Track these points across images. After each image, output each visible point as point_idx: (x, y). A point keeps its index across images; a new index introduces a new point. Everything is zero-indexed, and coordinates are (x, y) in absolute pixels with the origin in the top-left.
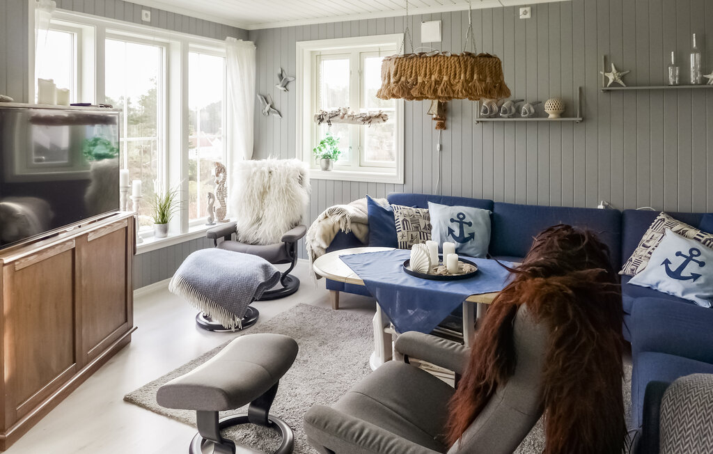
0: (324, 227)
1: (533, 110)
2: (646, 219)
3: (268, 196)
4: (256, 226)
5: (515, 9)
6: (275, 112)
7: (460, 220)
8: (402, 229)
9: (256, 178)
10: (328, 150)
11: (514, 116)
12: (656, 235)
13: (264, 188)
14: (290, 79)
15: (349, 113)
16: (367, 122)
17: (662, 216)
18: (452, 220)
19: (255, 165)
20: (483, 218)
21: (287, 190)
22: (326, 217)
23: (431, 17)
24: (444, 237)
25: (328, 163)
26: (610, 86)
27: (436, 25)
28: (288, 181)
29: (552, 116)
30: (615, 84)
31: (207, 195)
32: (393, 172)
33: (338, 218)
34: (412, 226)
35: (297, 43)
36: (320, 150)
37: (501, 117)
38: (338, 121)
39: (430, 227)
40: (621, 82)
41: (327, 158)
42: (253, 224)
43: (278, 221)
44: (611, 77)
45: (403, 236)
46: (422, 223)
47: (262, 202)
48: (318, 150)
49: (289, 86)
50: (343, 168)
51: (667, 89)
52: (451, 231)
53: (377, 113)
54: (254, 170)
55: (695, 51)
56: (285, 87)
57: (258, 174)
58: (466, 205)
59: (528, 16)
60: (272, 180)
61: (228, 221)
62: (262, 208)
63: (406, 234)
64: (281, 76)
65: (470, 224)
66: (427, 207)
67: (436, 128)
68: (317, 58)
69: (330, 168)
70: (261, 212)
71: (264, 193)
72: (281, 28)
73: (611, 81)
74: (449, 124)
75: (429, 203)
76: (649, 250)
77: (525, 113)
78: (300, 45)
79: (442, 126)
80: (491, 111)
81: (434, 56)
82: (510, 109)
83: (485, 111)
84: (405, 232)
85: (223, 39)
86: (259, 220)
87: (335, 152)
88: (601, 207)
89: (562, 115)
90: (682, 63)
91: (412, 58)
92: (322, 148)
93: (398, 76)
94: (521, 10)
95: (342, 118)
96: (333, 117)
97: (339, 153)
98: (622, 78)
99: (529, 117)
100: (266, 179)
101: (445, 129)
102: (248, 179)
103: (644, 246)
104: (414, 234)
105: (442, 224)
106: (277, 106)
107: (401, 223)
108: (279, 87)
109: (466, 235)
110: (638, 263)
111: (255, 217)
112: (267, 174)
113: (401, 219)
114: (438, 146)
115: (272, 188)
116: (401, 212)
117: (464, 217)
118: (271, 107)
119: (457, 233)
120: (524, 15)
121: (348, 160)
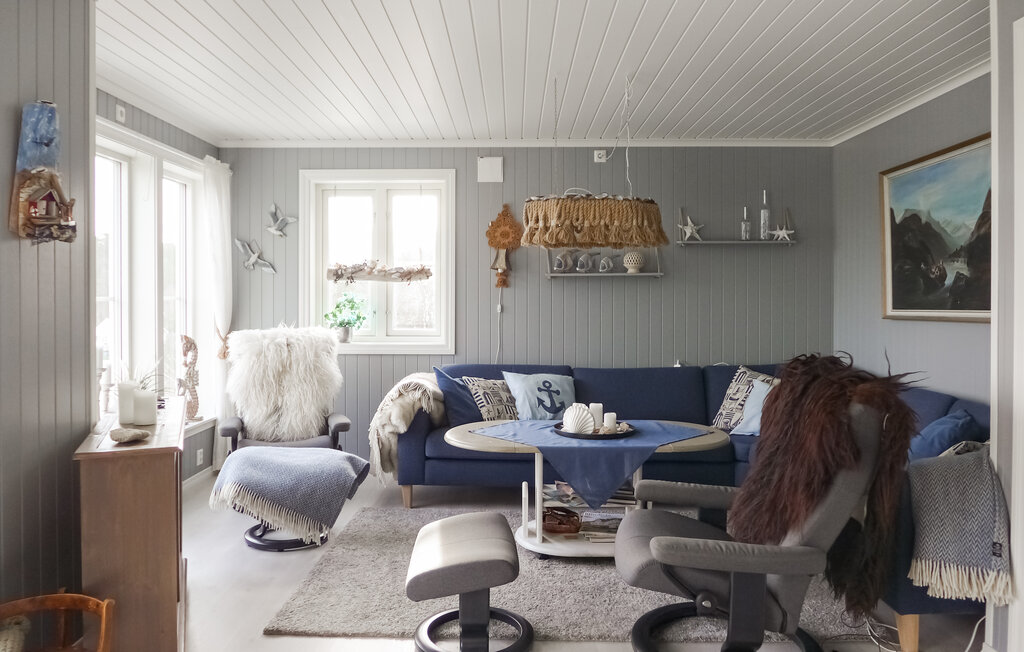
0: (402, 406)
1: (611, 265)
2: (728, 374)
3: (287, 377)
4: (275, 418)
5: (590, 151)
6: (265, 265)
7: (546, 387)
8: (485, 403)
9: (271, 355)
10: (346, 315)
11: (590, 271)
12: (742, 387)
13: (284, 367)
14: (290, 220)
15: (379, 267)
16: (406, 279)
17: (742, 369)
18: (540, 390)
19: (264, 337)
20: (569, 384)
21: (316, 367)
22: (401, 395)
23: (491, 152)
24: (535, 409)
25: (347, 332)
26: (688, 239)
27: (497, 162)
28: (317, 355)
29: (631, 271)
30: (692, 238)
31: (177, 383)
32: (441, 341)
33: (418, 394)
34: (495, 399)
35: (301, 171)
36: (335, 316)
37: (577, 272)
38: (363, 278)
39: (512, 400)
40: (697, 236)
41: (346, 326)
42: (270, 416)
43: (305, 409)
44: (689, 231)
45: (489, 412)
46: (504, 395)
47: (280, 385)
48: (331, 316)
49: (288, 230)
50: (366, 338)
51: (737, 244)
52: (541, 402)
53: (420, 268)
54: (266, 342)
55: (765, 208)
56: (281, 230)
57: (272, 347)
58: (547, 373)
59: (603, 160)
60: (293, 355)
61: (201, 419)
62: (280, 392)
63: (491, 409)
64: (275, 216)
65: (558, 392)
66: (502, 378)
67: (497, 286)
68: (322, 192)
69: (349, 339)
70: (280, 399)
71: (281, 374)
72: (274, 149)
73: (688, 235)
74: (511, 280)
75: (504, 373)
76: (739, 402)
77: (604, 268)
78: (305, 175)
79: (504, 282)
80: (566, 266)
81: (603, 199)
82: (588, 264)
83: (560, 266)
84: (490, 406)
85: (202, 157)
86: (277, 409)
87: (359, 318)
88: (678, 366)
89: (641, 270)
90: (754, 219)
91: (578, 199)
92: (338, 314)
93: (562, 218)
94: (596, 153)
95: (370, 273)
96: (356, 272)
97: (364, 318)
98: (698, 232)
99: (607, 272)
100: (285, 355)
101: (507, 286)
102: (259, 355)
103: (731, 399)
104: (501, 408)
105: (529, 394)
106: (268, 256)
107: (482, 397)
108: (273, 230)
109: (558, 405)
110: (730, 416)
111: (271, 407)
112: (286, 348)
113: (481, 392)
114: (499, 307)
115: (294, 366)
116: (477, 386)
117: (551, 385)
118: (259, 257)
119: (548, 403)
120: (599, 158)
121: (369, 329)
